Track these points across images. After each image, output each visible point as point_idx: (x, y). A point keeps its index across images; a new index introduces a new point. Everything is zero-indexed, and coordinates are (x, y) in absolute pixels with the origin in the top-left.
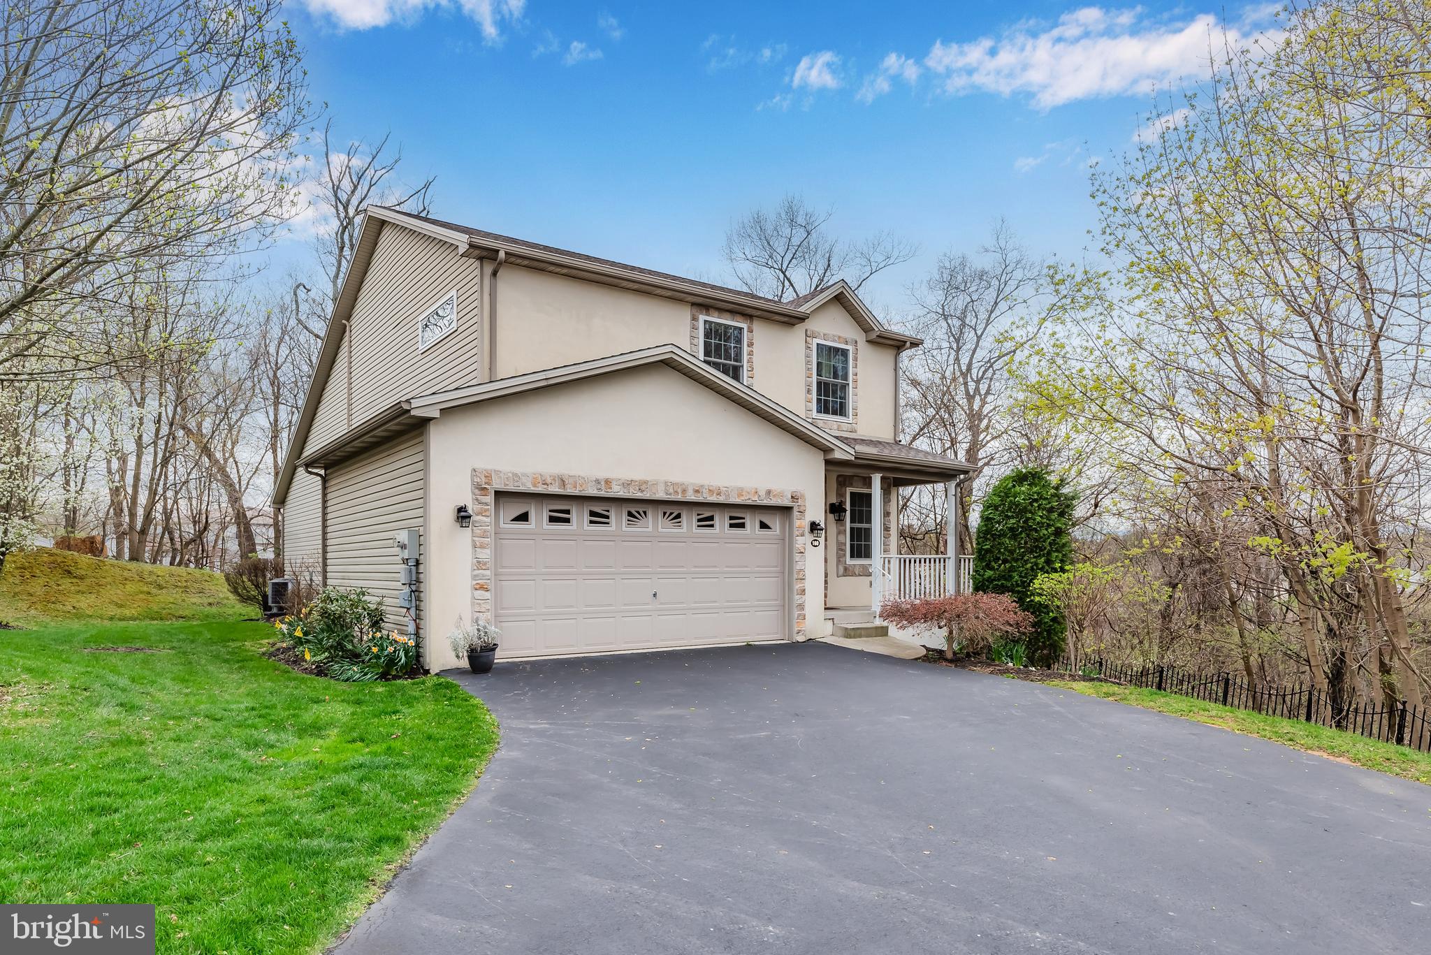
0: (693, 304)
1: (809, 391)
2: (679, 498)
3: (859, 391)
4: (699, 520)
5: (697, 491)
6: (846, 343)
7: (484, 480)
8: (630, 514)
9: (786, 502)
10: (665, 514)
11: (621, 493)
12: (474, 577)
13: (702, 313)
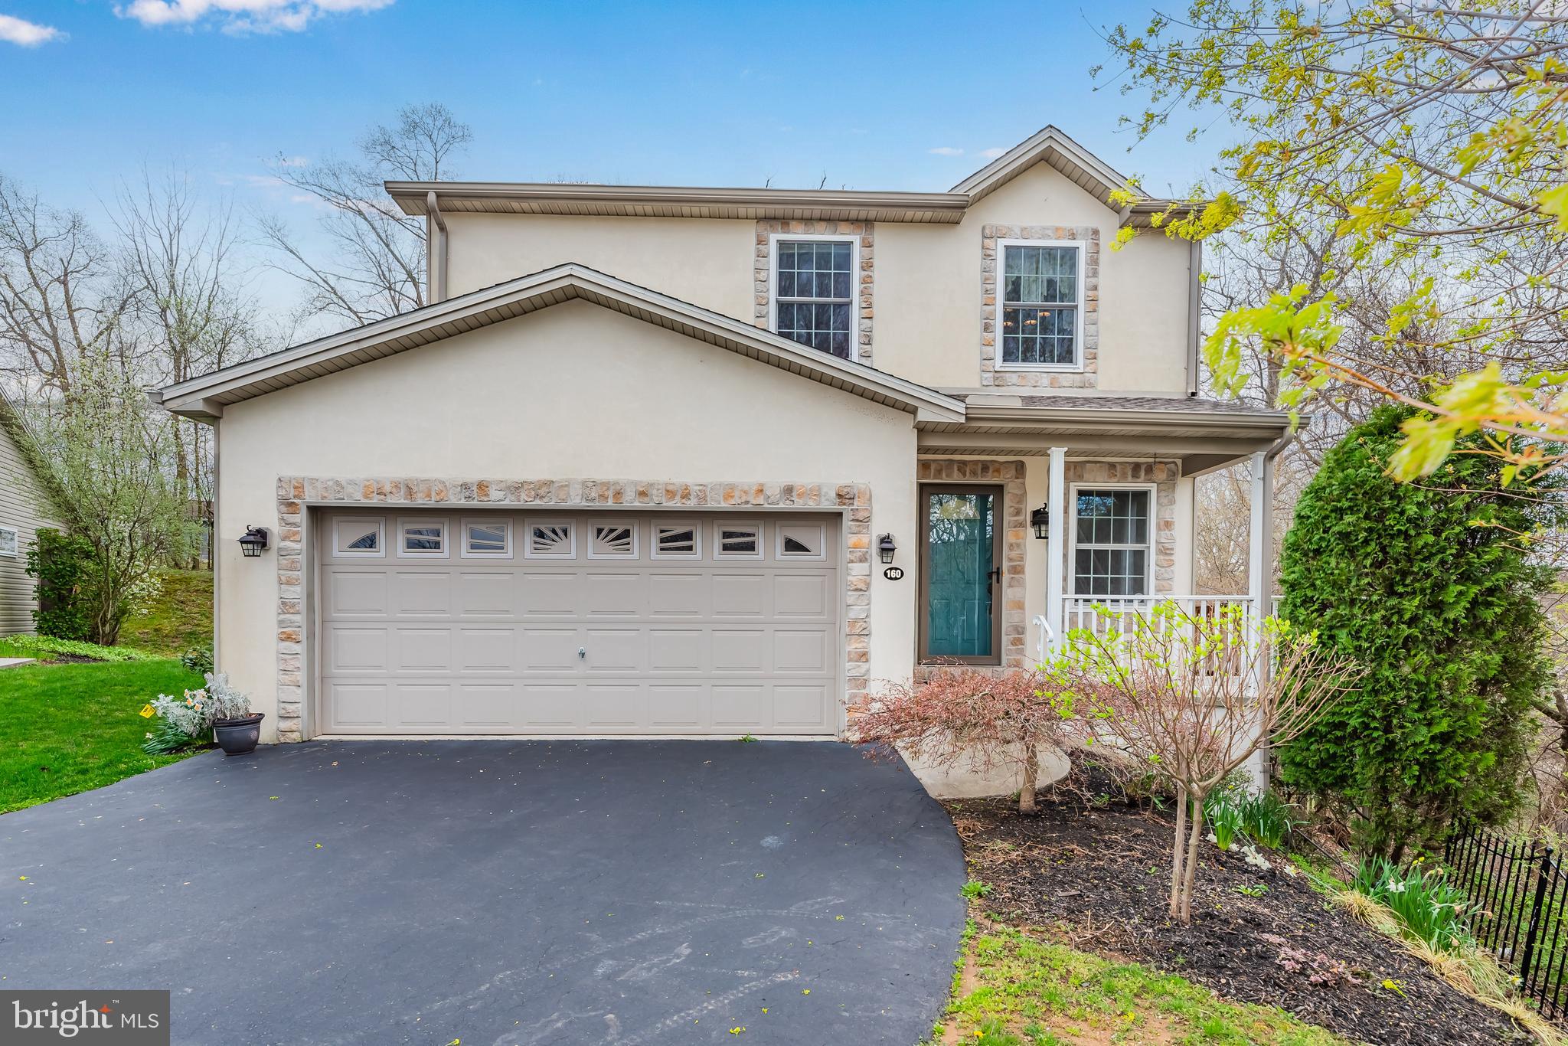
0: (760, 219)
1: (987, 328)
2: (610, 504)
3: (1104, 315)
4: (662, 541)
5: (643, 494)
6: (1073, 236)
7: (292, 492)
8: (541, 534)
9: (828, 504)
10: (600, 531)
11: (507, 502)
12: (281, 623)
13: (774, 231)
